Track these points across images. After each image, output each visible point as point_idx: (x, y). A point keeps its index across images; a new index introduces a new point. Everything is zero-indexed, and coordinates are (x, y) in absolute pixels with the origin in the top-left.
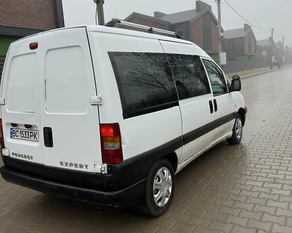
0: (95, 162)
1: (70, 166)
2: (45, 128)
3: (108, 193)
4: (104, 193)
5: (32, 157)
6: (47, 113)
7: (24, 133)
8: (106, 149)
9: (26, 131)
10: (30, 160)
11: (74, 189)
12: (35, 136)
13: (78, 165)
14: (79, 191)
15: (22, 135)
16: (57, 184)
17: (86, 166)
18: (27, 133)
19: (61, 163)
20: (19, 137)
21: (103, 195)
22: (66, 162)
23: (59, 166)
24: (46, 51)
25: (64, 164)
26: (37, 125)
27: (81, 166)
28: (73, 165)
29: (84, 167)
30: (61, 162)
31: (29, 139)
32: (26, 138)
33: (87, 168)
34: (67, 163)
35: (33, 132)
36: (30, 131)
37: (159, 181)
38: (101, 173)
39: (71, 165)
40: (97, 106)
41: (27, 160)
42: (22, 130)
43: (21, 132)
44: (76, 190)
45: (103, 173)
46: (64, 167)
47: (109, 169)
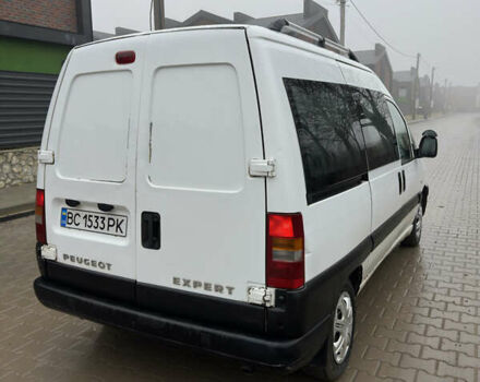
0: (249, 282)
1: (195, 287)
2: (144, 214)
3: (276, 344)
4: (269, 343)
5: (109, 265)
6: (152, 185)
7: (93, 219)
8: (275, 260)
9: (100, 215)
10: (105, 271)
11: (202, 332)
12: (118, 226)
13: (213, 287)
14: (213, 335)
15: (89, 223)
16: (164, 320)
17: (230, 290)
18: (100, 220)
19: (176, 281)
20: (82, 226)
21: (264, 346)
22: (187, 278)
23: (169, 284)
24: (153, 69)
25: (182, 282)
26: (128, 207)
27: (219, 288)
28: (200, 285)
29: (226, 291)
30: (175, 279)
31: (105, 230)
32: (99, 230)
33: (230, 293)
34: (189, 281)
35: (115, 218)
36: (107, 217)
37: (340, 317)
38: (263, 305)
39: (197, 284)
40: (263, 180)
41: (97, 269)
42: (88, 214)
43: (85, 217)
44: (207, 333)
45: (268, 305)
46: (181, 287)
47: (281, 297)
